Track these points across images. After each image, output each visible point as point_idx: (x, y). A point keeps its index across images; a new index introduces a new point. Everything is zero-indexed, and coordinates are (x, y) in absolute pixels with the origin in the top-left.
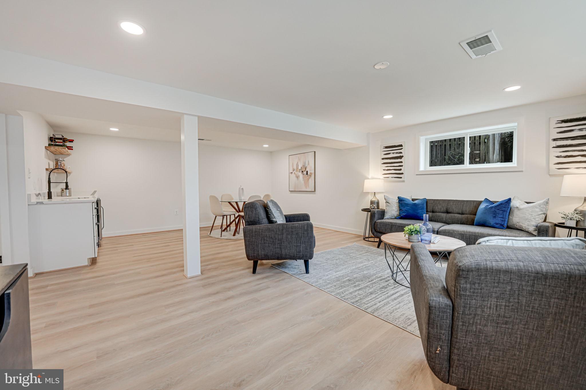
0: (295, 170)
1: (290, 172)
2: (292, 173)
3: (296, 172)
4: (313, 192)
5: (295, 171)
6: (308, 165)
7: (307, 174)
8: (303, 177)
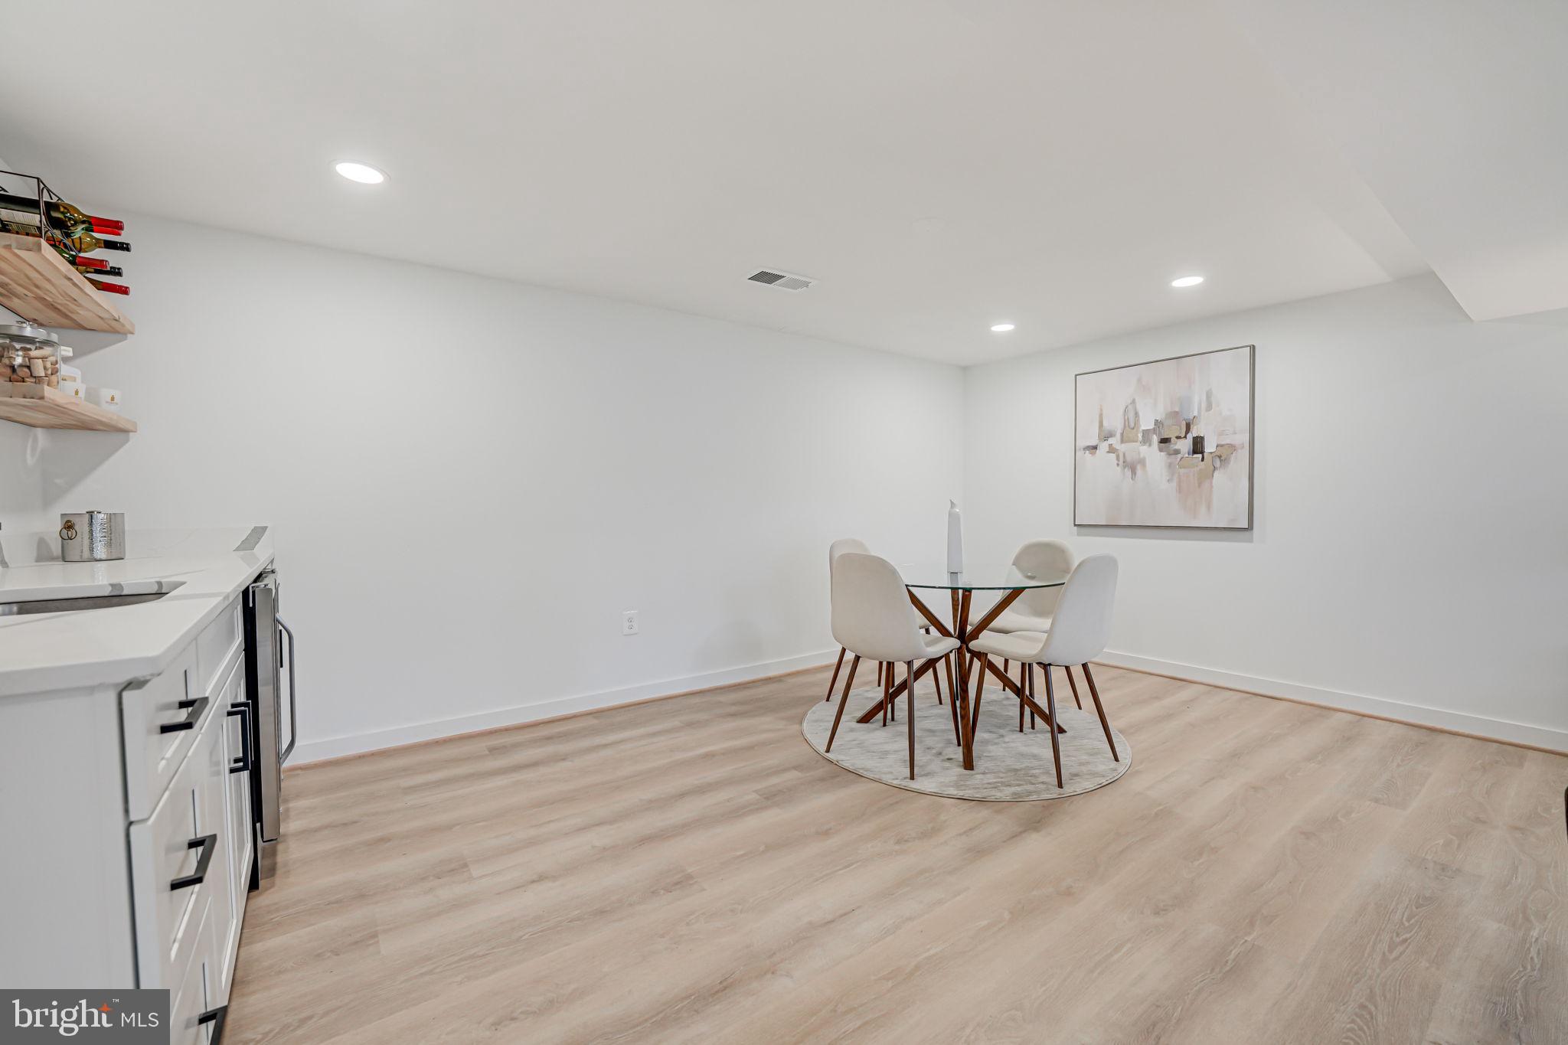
0: (1118, 436)
1: (1081, 443)
2: (1095, 448)
3: (1122, 441)
4: (1241, 535)
5: (1114, 441)
6: (1209, 407)
7: (1198, 446)
8: (1170, 466)
